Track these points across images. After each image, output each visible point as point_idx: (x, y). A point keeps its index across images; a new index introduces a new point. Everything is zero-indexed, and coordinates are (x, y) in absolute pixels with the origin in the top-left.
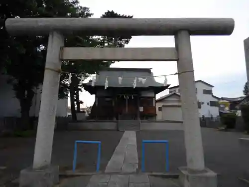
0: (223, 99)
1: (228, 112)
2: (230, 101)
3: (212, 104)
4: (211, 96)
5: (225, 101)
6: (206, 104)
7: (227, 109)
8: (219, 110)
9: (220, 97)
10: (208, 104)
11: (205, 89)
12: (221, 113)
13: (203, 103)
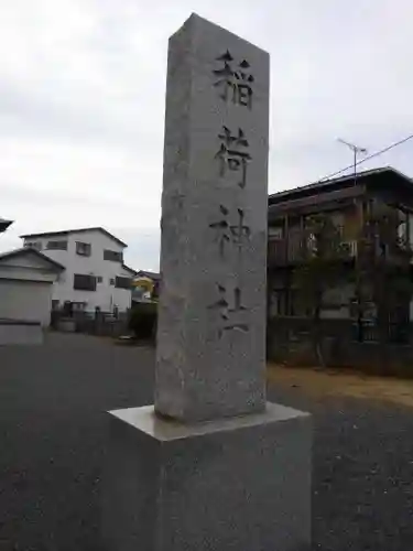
0: (142, 274)
1: (150, 301)
2: (154, 279)
3: (121, 283)
4: (118, 265)
5: (145, 278)
6: (106, 281)
7: (148, 295)
8: (133, 296)
9: (137, 271)
10: (112, 282)
11: (108, 249)
12: (134, 303)
13: (100, 279)
